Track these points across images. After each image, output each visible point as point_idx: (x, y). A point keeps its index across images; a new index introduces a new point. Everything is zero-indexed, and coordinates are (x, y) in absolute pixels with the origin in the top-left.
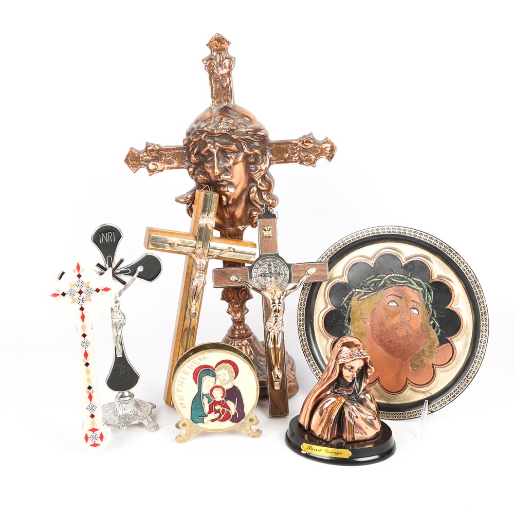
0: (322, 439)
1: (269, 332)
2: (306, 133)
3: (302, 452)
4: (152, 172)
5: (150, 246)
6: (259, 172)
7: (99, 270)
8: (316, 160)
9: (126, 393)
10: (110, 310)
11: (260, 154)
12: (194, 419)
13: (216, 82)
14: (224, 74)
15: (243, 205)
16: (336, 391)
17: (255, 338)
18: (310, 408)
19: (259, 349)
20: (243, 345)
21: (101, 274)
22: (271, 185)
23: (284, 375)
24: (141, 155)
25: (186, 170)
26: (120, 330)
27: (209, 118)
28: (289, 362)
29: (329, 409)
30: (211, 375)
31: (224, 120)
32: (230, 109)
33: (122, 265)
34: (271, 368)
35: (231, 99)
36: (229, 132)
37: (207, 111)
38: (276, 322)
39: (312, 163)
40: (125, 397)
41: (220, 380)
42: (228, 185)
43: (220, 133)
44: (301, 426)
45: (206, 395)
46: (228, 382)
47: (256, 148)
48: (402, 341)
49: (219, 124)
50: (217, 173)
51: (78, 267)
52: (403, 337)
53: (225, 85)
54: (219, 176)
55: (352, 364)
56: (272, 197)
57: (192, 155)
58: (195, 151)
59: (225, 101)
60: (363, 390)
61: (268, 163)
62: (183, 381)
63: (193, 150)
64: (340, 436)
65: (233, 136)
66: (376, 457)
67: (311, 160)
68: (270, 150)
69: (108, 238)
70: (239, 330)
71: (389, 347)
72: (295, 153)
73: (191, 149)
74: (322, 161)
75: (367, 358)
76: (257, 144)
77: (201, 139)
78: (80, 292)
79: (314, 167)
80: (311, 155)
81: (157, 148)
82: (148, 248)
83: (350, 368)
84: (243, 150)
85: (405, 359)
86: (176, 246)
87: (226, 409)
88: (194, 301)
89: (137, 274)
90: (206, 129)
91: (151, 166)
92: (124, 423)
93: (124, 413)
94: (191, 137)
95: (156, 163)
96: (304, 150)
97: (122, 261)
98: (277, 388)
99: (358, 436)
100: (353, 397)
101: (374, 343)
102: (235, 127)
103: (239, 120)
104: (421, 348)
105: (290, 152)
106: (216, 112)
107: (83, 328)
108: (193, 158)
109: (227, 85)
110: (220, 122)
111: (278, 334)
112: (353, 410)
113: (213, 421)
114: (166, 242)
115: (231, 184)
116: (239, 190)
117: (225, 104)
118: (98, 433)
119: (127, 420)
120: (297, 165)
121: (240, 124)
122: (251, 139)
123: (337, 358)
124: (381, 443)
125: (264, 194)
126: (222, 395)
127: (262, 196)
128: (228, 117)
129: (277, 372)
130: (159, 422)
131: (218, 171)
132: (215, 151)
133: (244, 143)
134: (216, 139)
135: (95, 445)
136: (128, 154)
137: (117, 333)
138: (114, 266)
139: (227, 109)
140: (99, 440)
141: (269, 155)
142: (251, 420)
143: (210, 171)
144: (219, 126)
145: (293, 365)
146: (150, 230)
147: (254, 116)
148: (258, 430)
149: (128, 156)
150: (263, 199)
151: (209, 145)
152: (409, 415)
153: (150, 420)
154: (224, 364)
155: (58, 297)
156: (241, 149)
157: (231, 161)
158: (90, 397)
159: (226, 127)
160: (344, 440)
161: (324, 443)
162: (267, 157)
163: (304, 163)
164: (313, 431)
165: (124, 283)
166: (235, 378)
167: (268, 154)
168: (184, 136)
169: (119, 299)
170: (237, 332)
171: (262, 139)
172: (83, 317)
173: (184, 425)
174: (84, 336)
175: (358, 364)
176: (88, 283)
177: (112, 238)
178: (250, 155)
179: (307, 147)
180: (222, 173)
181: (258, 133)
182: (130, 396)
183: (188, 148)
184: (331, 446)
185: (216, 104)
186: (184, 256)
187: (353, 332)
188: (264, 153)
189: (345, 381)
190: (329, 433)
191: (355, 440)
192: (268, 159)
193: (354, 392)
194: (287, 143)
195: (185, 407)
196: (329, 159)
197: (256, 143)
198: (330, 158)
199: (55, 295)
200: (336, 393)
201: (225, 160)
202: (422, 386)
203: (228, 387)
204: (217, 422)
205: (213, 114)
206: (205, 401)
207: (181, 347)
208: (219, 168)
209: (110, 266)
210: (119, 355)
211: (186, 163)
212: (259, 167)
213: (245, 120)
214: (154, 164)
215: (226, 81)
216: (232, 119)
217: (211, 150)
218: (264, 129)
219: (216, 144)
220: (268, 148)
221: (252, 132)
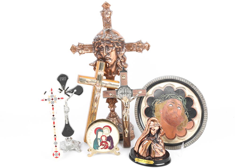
0: (143, 156)
1: (124, 115)
2: (139, 40)
3: (135, 161)
4: (80, 54)
5: (79, 82)
6: (121, 54)
7: (59, 91)
9: (69, 138)
10: (64, 106)
11: (121, 48)
12: (95, 148)
13: (105, 20)
14: (108, 17)
15: (115, 67)
16: (148, 138)
17: (119, 117)
18: (138, 144)
19: (120, 121)
20: (114, 120)
21: (60, 92)
22: (125, 60)
23: (129, 132)
24: (76, 47)
25: (93, 54)
26: (67, 114)
27: (102, 34)
28: (131, 126)
29: (146, 145)
30: (101, 131)
31: (108, 35)
32: (110, 30)
33: (68, 89)
34: (124, 129)
35: (111, 27)
36: (109, 39)
37: (101, 31)
38: (126, 111)
39: (141, 51)
40: (69, 139)
41: (104, 133)
43: (106, 40)
44: (135, 151)
45: (99, 139)
46: (108, 134)
47: (120, 45)
48: (174, 120)
51: (52, 90)
52: (175, 118)
53: (108, 21)
54: (106, 56)
55: (155, 128)
56: (126, 64)
58: (97, 46)
60: (159, 138)
61: (124, 51)
62: (90, 133)
63: (96, 46)
64: (150, 155)
65: (111, 41)
66: (163, 164)
67: (140, 50)
69: (63, 79)
70: (113, 114)
71: (169, 122)
72: (135, 48)
74: (145, 51)
75: (160, 126)
76: (120, 44)
77: (99, 42)
78: (52, 99)
79: (142, 53)
80: (140, 48)
81: (83, 45)
82: (78, 83)
83: (154, 129)
84: (115, 46)
85: (175, 127)
86: (89, 82)
87: (107, 144)
88: (96, 103)
89: (74, 92)
90: (101, 38)
91: (80, 52)
92: (68, 149)
93: (68, 145)
94: (95, 41)
96: (138, 46)
97: (68, 88)
98: (126, 136)
99: (156, 156)
100: (155, 141)
101: (164, 120)
102: (112, 38)
103: (113, 35)
104: (181, 123)
105: (133, 47)
106: (105, 32)
107: (53, 113)
108: (96, 49)
109: (109, 21)
110: (106, 36)
111: (127, 116)
112: (155, 146)
113: (102, 149)
114: (85, 80)
115: (110, 59)
116: (113, 61)
117: (108, 29)
118: (58, 153)
119: (69, 148)
120: (135, 52)
121: (114, 36)
122: (118, 42)
123: (149, 126)
124: (165, 159)
125: (123, 63)
126: (105, 139)
128: (109, 33)
129: (127, 130)
130: (82, 149)
132: (104, 47)
133: (115, 44)
134: (105, 42)
135: (57, 157)
137: (66, 115)
138: (65, 89)
140: (58, 155)
142: (116, 149)
143: (102, 54)
144: (106, 37)
145: (133, 128)
146: (79, 76)
147: (119, 33)
148: (119, 153)
149: (71, 47)
150: (122, 65)
151: (102, 44)
152: (177, 148)
153: (78, 148)
154: (106, 127)
155: (44, 101)
157: (110, 50)
158: (55, 139)
159: (109, 38)
160: (151, 157)
161: (143, 158)
163: (138, 51)
164: (139, 153)
165: (69, 96)
166: (110, 132)
167: (124, 48)
168: (93, 41)
169: (67, 102)
170: (112, 115)
171: (122, 42)
172: (53, 109)
173: (91, 150)
174: (53, 116)
175: (157, 128)
176: (55, 96)
177: (65, 79)
178: (118, 48)
179: (139, 45)
181: (121, 40)
182: (71, 139)
183: (94, 45)
184: (146, 159)
185: (105, 29)
186: (92, 86)
187: (156, 116)
189: (152, 134)
190: (146, 154)
191: (156, 157)
192: (124, 50)
193: (155, 139)
194: (132, 44)
195: (91, 143)
198: (148, 50)
199: (43, 100)
200: (148, 139)
201: (108, 50)
202: (181, 137)
203: (108, 136)
204: (103, 149)
206: (99, 141)
207: (90, 120)
208: (105, 53)
209: (64, 89)
210: (67, 123)
211: (93, 51)
212: (121, 52)
213: (116, 35)
214: (81, 51)
215: (109, 20)
216: (111, 34)
217: (103, 46)
218: (123, 38)
219: (105, 44)
220: (124, 45)
221: (118, 39)
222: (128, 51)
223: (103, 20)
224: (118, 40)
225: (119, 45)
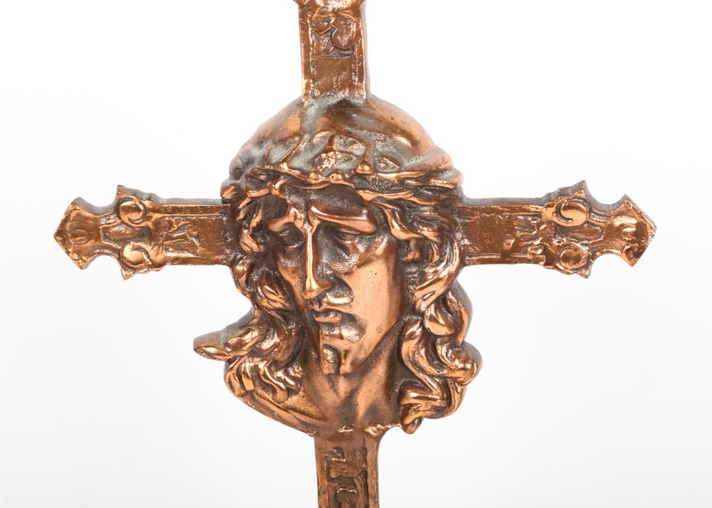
2: (570, 182)
4: (129, 267)
6: (430, 284)
8: (592, 257)
11: (435, 239)
13: (318, 31)
14: (343, 10)
22: (462, 322)
24: (103, 221)
25: (225, 271)
27: (296, 134)
31: (338, 143)
32: (357, 109)
35: (361, 80)
36: (350, 180)
37: (289, 111)
39: (580, 264)
42: (342, 322)
43: (323, 182)
49: (324, 155)
50: (311, 290)
53: (344, 40)
54: (319, 300)
56: (463, 355)
57: (245, 231)
58: (254, 223)
59: (343, 88)
61: (456, 262)
63: (249, 217)
65: (361, 193)
67: (577, 259)
68: (464, 225)
72: (535, 238)
73: (241, 216)
74: (609, 264)
76: (427, 211)
77: (270, 194)
79: (587, 277)
80: (578, 245)
81: (147, 203)
84: (387, 229)
90: (285, 167)
91: (129, 253)
94: (242, 182)
95: (143, 245)
96: (562, 231)
102: (367, 168)
103: (379, 146)
105: (519, 234)
106: (317, 117)
108: (248, 242)
109: (350, 41)
110: (326, 151)
115: (350, 319)
116: (373, 335)
117: (342, 95)
120: (539, 268)
121: (382, 155)
122: (413, 199)
125: (442, 344)
127: (435, 351)
128: (349, 134)
131: (315, 286)
132: (309, 231)
133: (393, 212)
134: (313, 197)
136: (64, 217)
139: (348, 111)
141: (461, 239)
143: (294, 281)
144: (321, 161)
147: (423, 131)
149: (64, 222)
150: (437, 357)
151: (293, 210)
156: (382, 226)
157: (354, 259)
159: (344, 166)
162: (456, 244)
163: (558, 265)
167: (459, 235)
168: (224, 175)
171: (443, 197)
178: (407, 241)
179: (570, 224)
180: (328, 291)
181: (433, 182)
183: (235, 212)
185: (317, 93)
188: (446, 235)
192: (457, 251)
194: (514, 206)
196: (630, 259)
197: (425, 208)
198: (634, 253)
201: (337, 254)
205: (307, 124)
208: (318, 278)
211: (228, 251)
212: (430, 270)
213: (397, 145)
214: (139, 249)
215: (348, 30)
216: (361, 141)
217: (299, 224)
218: (450, 169)
219: (314, 215)
220: (458, 220)
221: (416, 180)
222: (483, 262)
223: (304, 27)
224: (413, 182)
225: (424, 218)
